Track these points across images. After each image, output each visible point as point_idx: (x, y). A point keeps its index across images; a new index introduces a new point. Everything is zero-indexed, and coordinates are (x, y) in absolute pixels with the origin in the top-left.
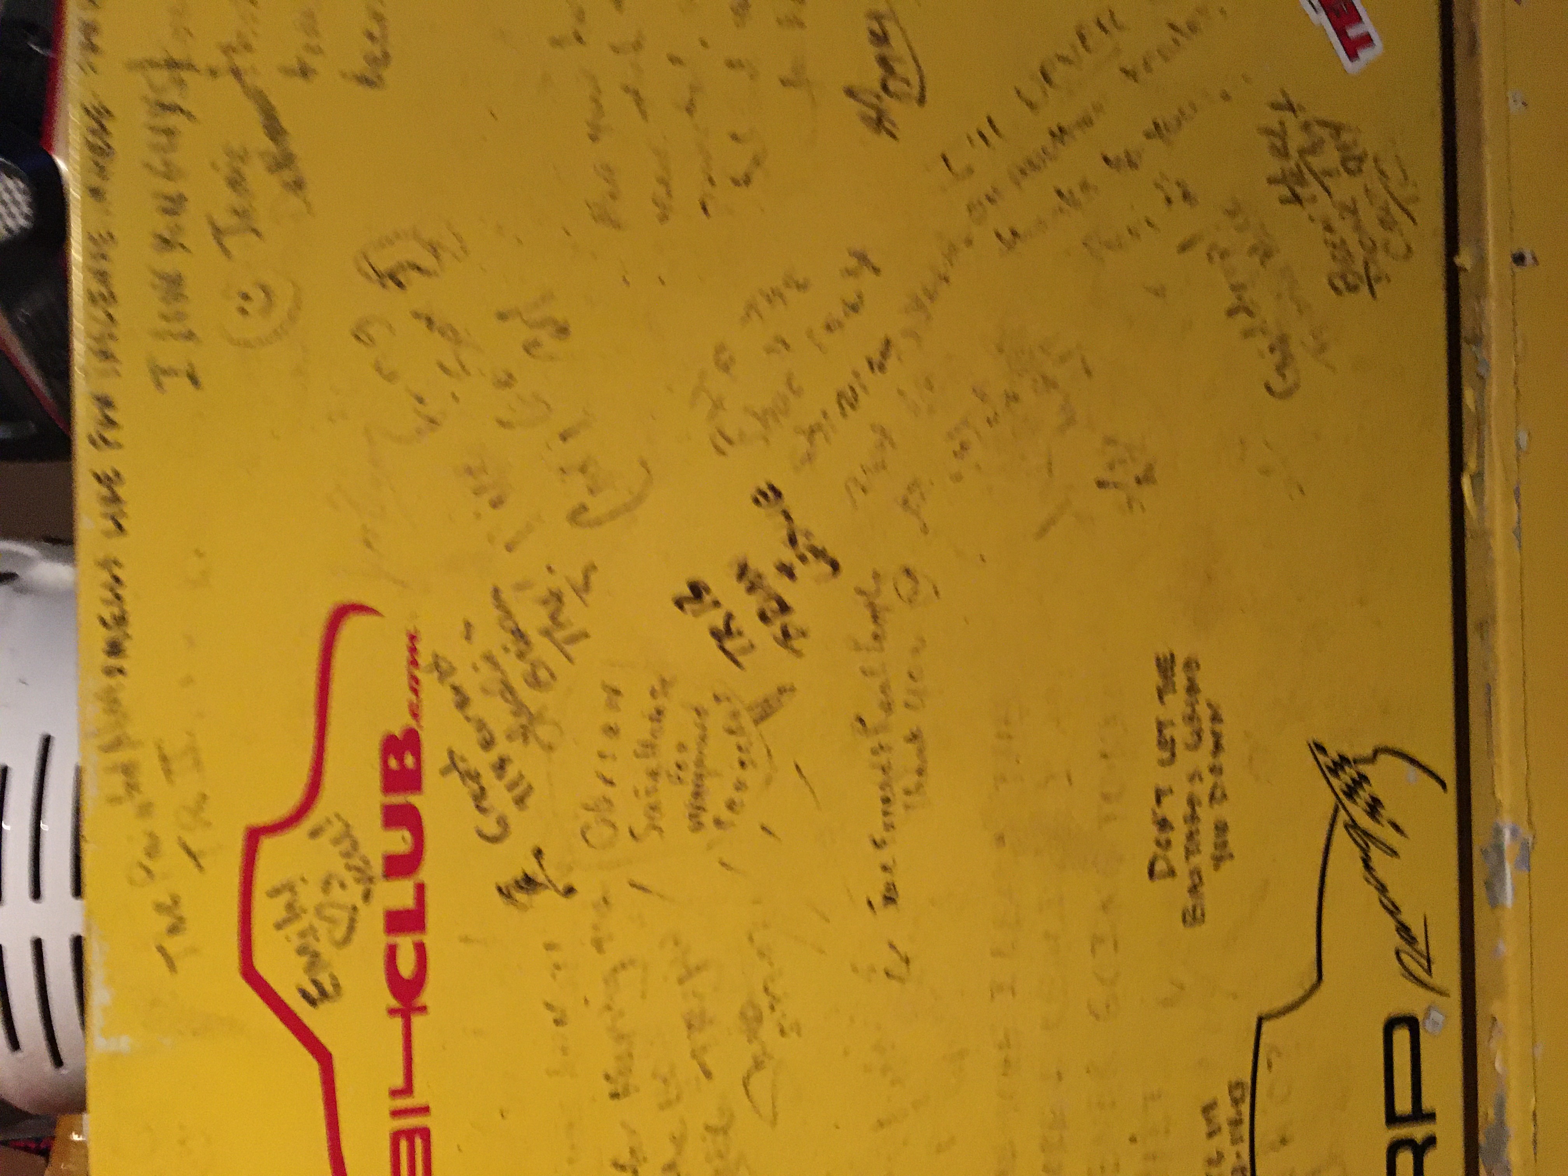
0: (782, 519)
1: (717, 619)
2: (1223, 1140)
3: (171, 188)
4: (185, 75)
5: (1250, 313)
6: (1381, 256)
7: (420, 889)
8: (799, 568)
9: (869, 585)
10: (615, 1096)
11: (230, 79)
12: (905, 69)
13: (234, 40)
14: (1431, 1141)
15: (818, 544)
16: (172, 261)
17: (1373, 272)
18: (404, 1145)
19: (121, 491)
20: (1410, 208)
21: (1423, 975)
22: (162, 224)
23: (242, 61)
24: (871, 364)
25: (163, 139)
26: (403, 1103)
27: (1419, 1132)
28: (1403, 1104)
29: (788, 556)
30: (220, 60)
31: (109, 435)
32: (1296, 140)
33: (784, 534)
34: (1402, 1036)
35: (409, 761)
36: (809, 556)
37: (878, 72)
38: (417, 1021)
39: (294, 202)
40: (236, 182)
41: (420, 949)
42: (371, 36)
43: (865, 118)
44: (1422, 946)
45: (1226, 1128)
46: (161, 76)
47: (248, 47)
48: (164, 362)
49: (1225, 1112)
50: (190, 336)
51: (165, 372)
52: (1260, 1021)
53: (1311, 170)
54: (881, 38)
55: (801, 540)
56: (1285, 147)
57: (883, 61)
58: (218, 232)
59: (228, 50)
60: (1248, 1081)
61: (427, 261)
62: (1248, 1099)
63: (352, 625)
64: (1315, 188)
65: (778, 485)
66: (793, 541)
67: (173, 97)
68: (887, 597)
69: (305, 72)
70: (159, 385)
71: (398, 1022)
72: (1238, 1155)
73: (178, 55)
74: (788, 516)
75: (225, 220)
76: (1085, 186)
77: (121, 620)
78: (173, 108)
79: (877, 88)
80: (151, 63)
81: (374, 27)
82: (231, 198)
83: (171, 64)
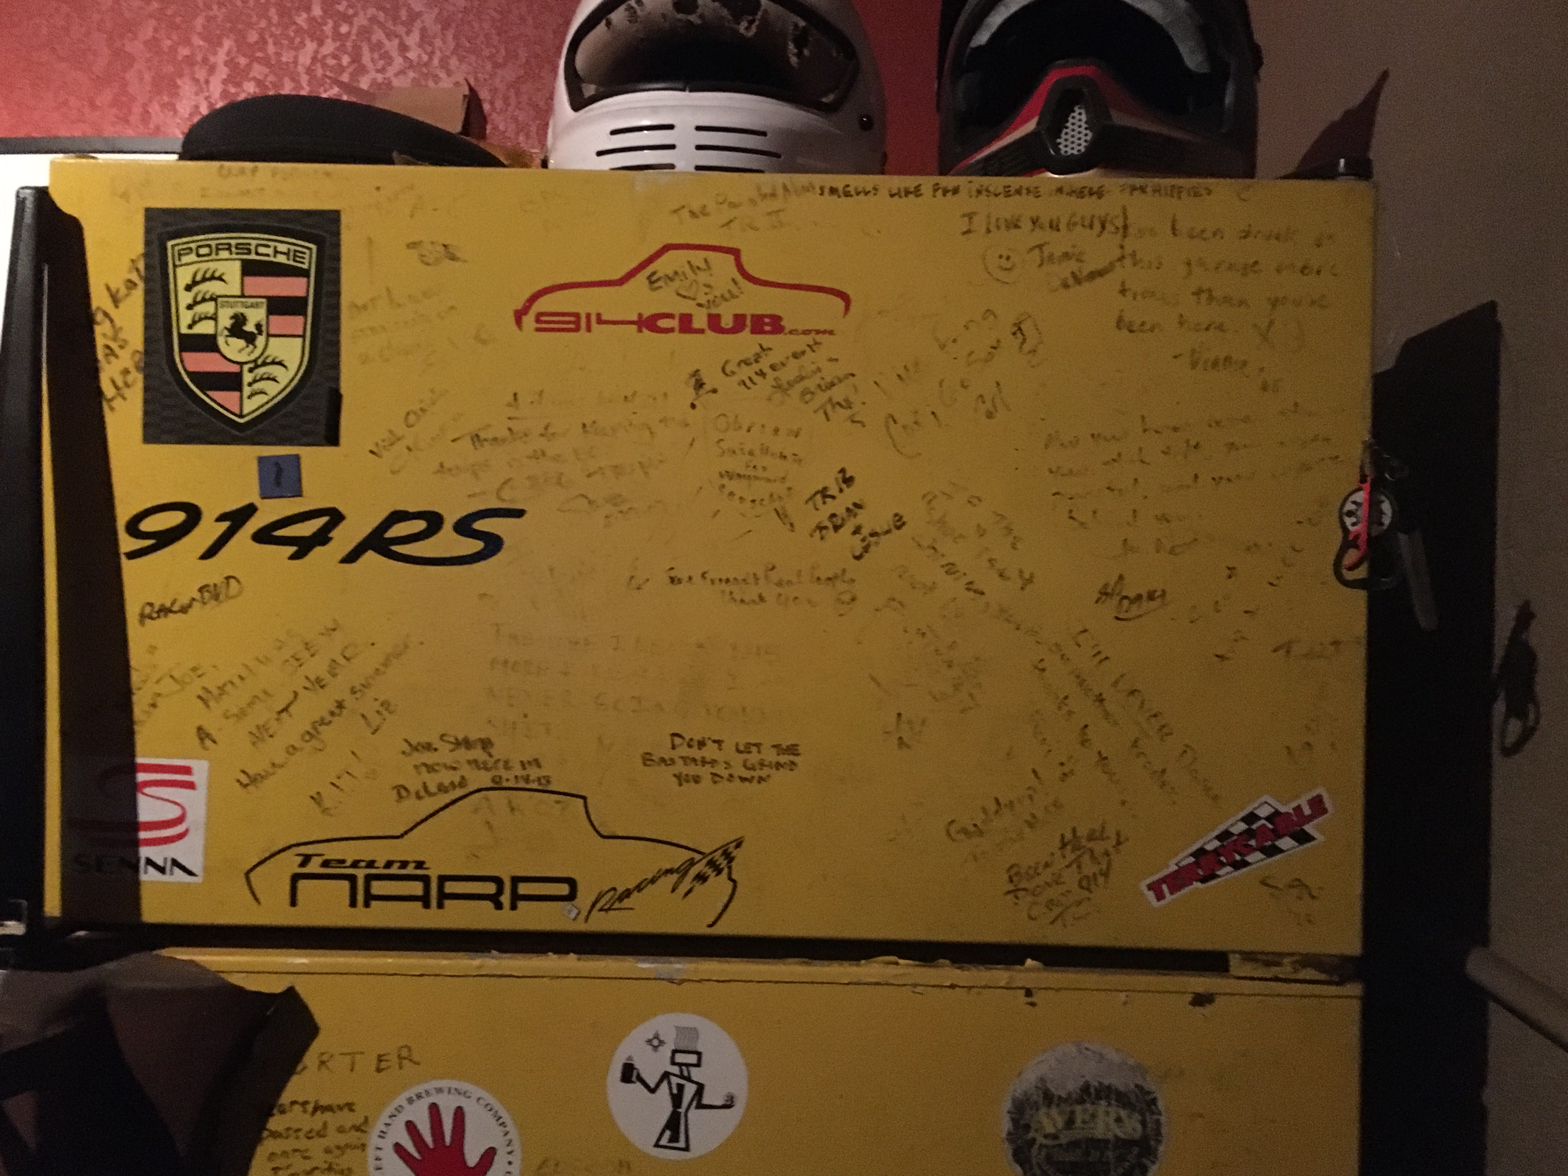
0: (886, 528)
1: (833, 490)
2: (518, 771)
3: (1062, 226)
4: (1119, 235)
5: (997, 812)
6: (1029, 899)
7: (701, 331)
8: (858, 537)
9: (847, 577)
10: (584, 425)
11: (1119, 255)
12: (1135, 610)
13: (1138, 258)
14: (499, 906)
15: (873, 549)
16: (1026, 225)
17: (1021, 894)
18: (572, 319)
19: (911, 196)
20: (1059, 921)
21: (599, 906)
22: (1045, 220)
23: (1128, 262)
24: (971, 583)
25: (1087, 223)
26: (593, 319)
27: (505, 899)
28: (524, 889)
29: (865, 531)
30: (1128, 250)
31: (940, 192)
32: (1099, 847)
33: (878, 530)
34: (564, 889)
35: (767, 328)
36: (865, 544)
37: (1132, 594)
38: (634, 327)
39: (1057, 283)
40: (1066, 256)
41: (671, 330)
42: (1143, 324)
43: (1106, 585)
44: (617, 905)
45: (524, 773)
46: (1119, 223)
47: (1135, 265)
48: (976, 219)
49: (534, 772)
50: (988, 231)
51: (970, 219)
52: (584, 798)
53: (1080, 856)
54: (1151, 597)
55: (873, 539)
56: (1094, 840)
57: (1139, 597)
58: (1040, 247)
59: (1134, 254)
60: (550, 788)
61: (1027, 347)
62: (540, 788)
63: (840, 303)
64: (1071, 857)
65: (904, 528)
66: (873, 534)
67: (1110, 228)
68: (841, 586)
69: (1123, 292)
70: (964, 215)
71: (635, 318)
72: (507, 780)
73: (1131, 230)
74: (888, 532)
75: (1047, 250)
76: (1070, 713)
77: (847, 194)
78: (1103, 227)
79: (1124, 594)
80: (1126, 218)
81: (1148, 326)
82: (1058, 254)
83: (1125, 227)
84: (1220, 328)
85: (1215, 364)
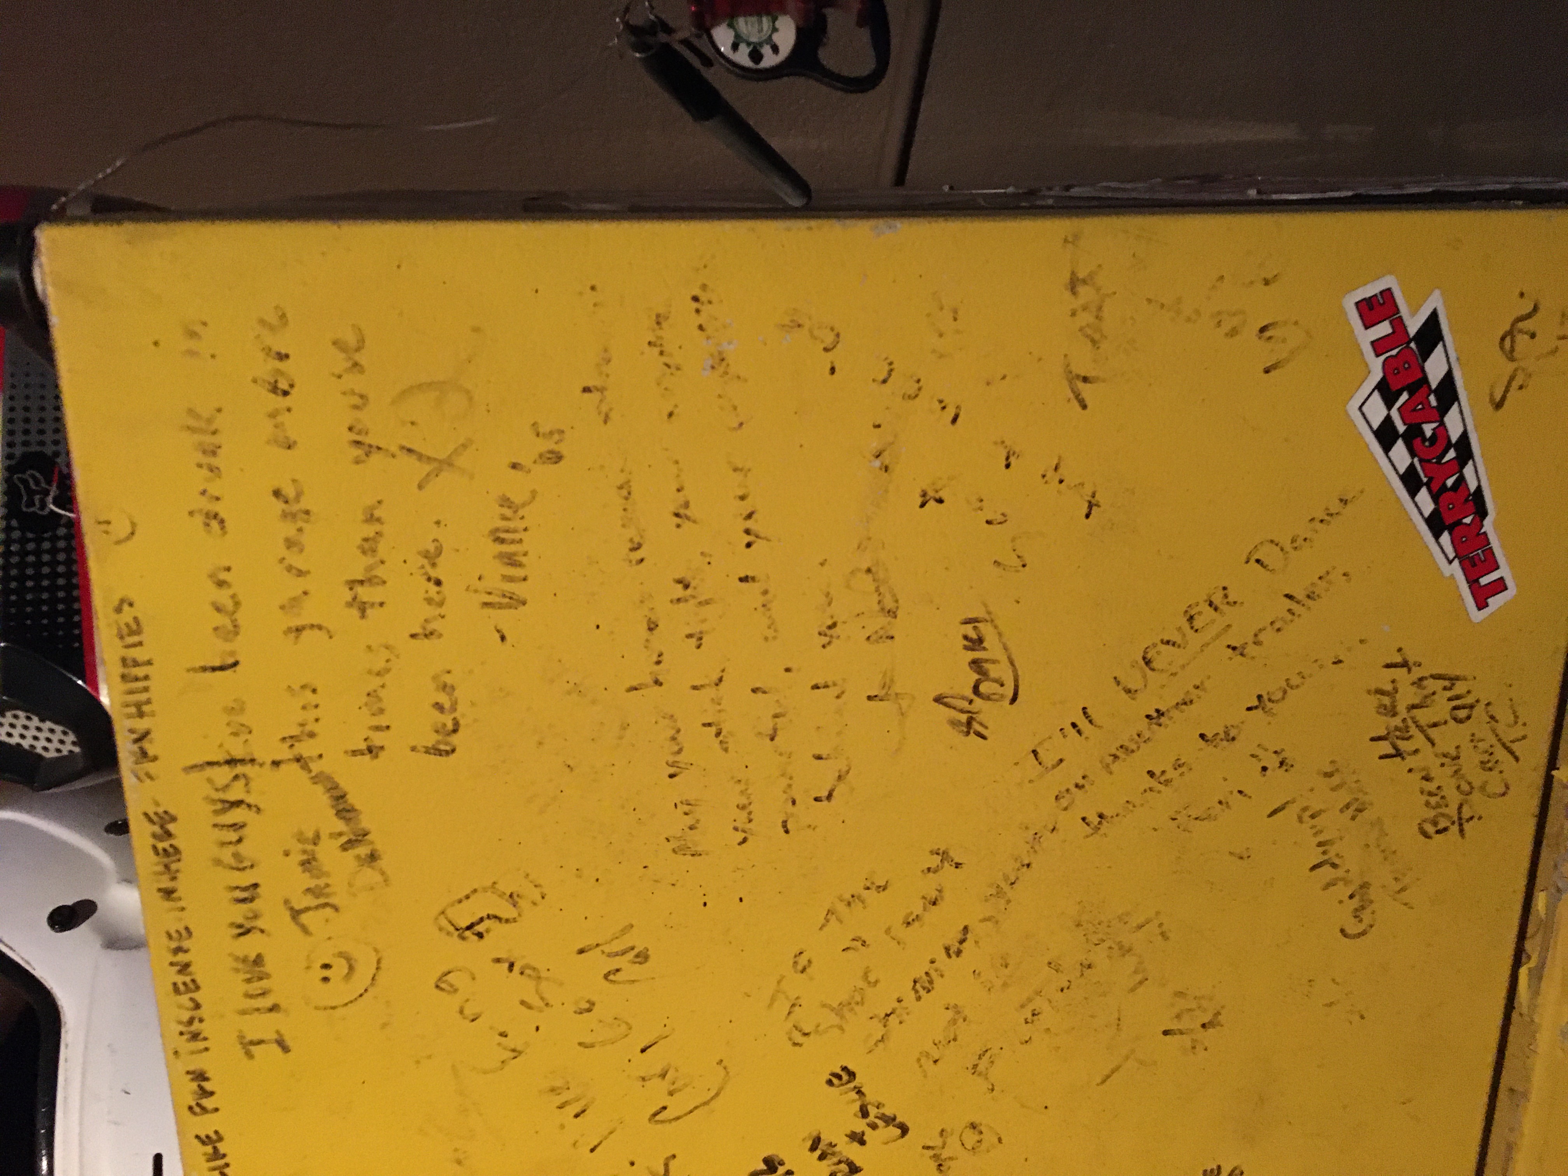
0: (853, 1095)
3: (245, 879)
4: (249, 771)
5: (1334, 866)
6: (1476, 796)
8: (869, 1135)
11: (295, 766)
12: (1000, 670)
13: (295, 731)
15: (888, 1111)
16: (250, 946)
17: (1466, 813)
19: (222, 1147)
23: (306, 749)
24: (947, 949)
25: (233, 836)
29: (860, 1125)
31: (206, 1102)
32: (1407, 695)
33: (856, 1106)
36: (880, 1123)
42: (439, 707)
46: (223, 775)
47: (311, 735)
50: (274, 1008)
51: (252, 1043)
55: (873, 1111)
56: (1394, 707)
57: (976, 665)
61: (506, 910)
64: (1419, 741)
65: (851, 1067)
66: (864, 1113)
67: (237, 793)
68: (953, 1148)
69: (372, 750)
70: (249, 1055)
73: (238, 752)
75: (300, 900)
78: (238, 803)
79: (969, 693)
80: (211, 764)
81: (443, 699)
82: (306, 880)
83: (231, 762)
84: (432, 557)
85: (511, 561)
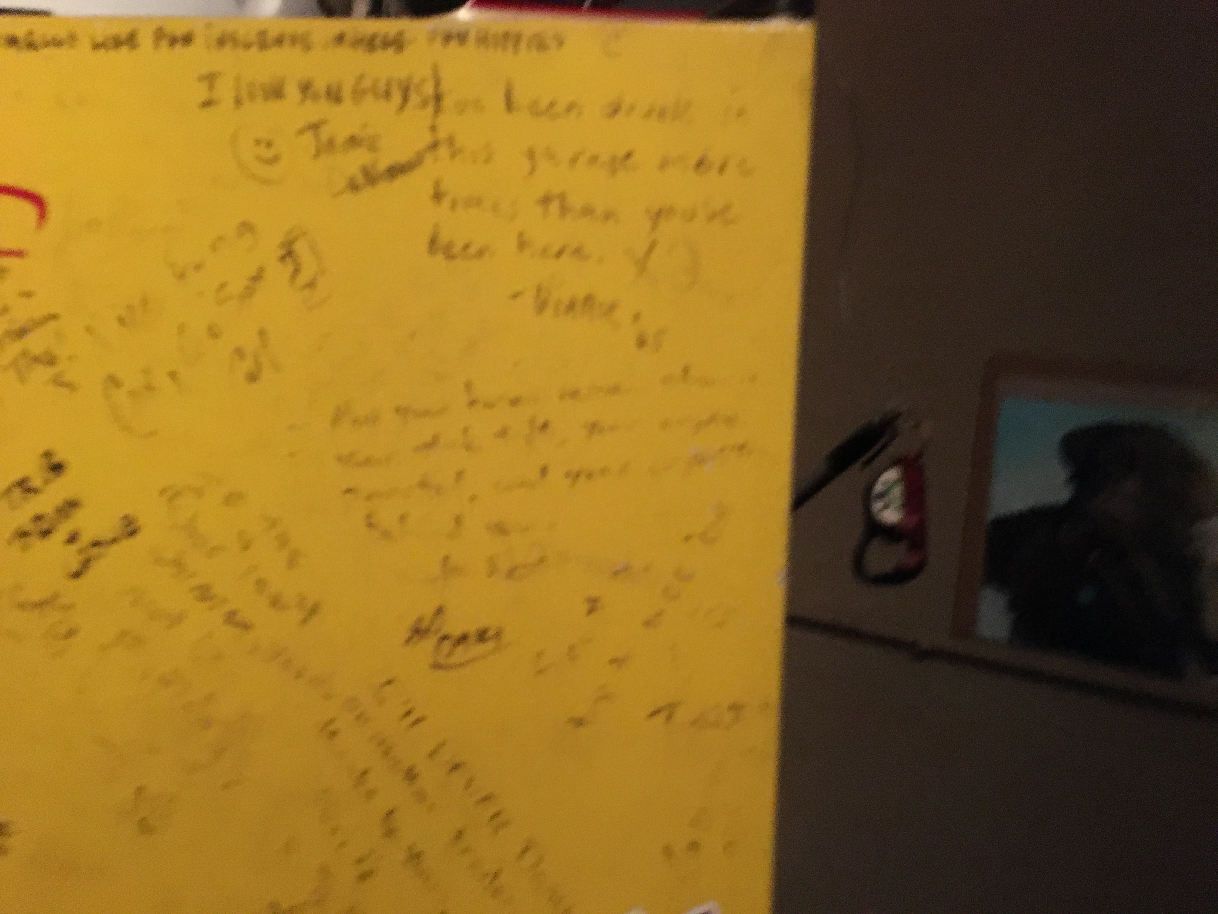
1: (36, 482)
8: (74, 547)
9: (61, 602)
13: (457, 145)
16: (292, 91)
19: (124, 49)
23: (443, 151)
31: (165, 41)
36: (84, 556)
39: (341, 183)
40: (353, 141)
42: (466, 247)
43: (420, 620)
48: (218, 83)
54: (482, 636)
57: (465, 637)
58: (314, 127)
66: (96, 544)
70: (202, 78)
74: (114, 541)
76: (370, 793)
77: (32, 46)
78: (405, 99)
79: (444, 631)
80: (437, 84)
82: (341, 137)
83: (438, 98)
85: (571, 307)
